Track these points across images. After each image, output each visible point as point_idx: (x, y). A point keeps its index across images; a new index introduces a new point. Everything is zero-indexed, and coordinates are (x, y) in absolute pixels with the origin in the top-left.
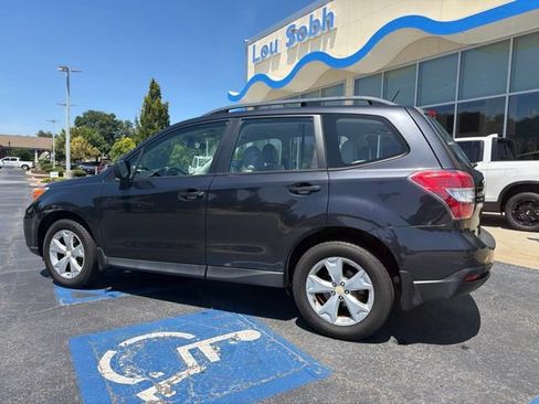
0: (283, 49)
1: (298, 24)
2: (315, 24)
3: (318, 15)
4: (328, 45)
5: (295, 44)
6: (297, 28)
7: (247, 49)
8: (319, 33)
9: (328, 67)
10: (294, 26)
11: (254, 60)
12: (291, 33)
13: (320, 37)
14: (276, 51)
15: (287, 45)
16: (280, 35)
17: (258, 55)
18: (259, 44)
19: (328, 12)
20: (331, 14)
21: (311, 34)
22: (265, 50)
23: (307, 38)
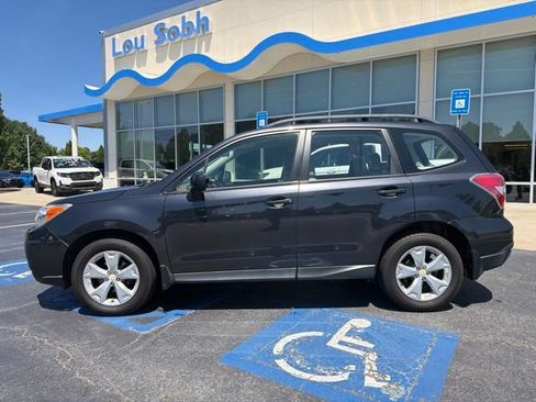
0: (150, 45)
1: (169, 22)
2: (188, 27)
3: (191, 16)
4: (203, 48)
5: (165, 43)
6: (168, 27)
7: (103, 41)
8: (193, 35)
9: (208, 69)
10: (163, 24)
11: (114, 54)
12: (160, 30)
13: (194, 38)
14: (142, 46)
15: (156, 42)
16: (147, 32)
17: (119, 49)
18: (121, 38)
19: (201, 17)
20: (206, 19)
21: (185, 35)
22: (127, 45)
23: (179, 39)
